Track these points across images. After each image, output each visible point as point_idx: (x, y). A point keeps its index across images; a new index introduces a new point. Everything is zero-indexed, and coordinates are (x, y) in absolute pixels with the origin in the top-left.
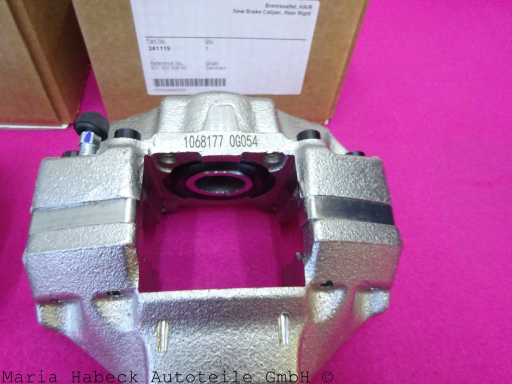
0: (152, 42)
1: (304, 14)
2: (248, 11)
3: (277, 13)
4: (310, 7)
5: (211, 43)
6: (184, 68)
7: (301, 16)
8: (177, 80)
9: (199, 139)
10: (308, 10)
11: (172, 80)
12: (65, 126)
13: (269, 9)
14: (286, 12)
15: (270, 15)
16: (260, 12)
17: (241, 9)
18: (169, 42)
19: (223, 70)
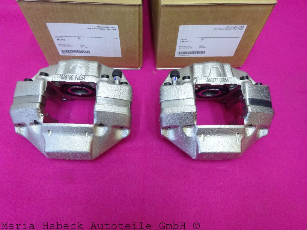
0: (182, 39)
1: (240, 29)
2: (220, 29)
3: (230, 29)
4: (243, 27)
5: (204, 39)
6: (191, 48)
7: (239, 30)
8: (187, 52)
9: (210, 79)
10: (242, 28)
11: (185, 52)
12: (139, 69)
13: (227, 28)
14: (234, 29)
15: (228, 30)
16: (224, 29)
17: (217, 28)
18: (188, 40)
19: (205, 48)
